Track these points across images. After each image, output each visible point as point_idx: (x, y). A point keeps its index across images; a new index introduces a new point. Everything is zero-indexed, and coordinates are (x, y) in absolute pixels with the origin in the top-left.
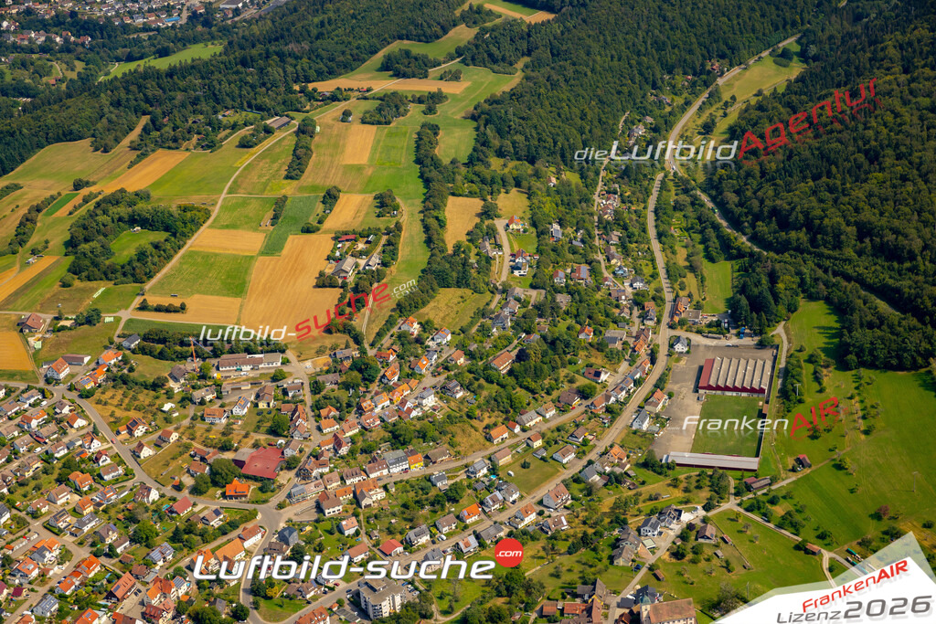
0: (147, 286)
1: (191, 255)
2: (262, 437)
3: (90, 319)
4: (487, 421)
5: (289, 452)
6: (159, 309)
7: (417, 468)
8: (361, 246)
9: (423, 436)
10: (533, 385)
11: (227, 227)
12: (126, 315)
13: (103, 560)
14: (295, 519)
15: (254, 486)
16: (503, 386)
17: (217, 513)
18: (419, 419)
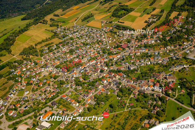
0: (120, 19)
1: (129, 15)
2: (126, 43)
3: (111, 22)
4: (161, 46)
5: (129, 45)
6: (120, 22)
7: (147, 51)
8: (155, 17)
9: (149, 47)
10: (171, 42)
11: (136, 12)
12: (116, 22)
13: (98, 54)
14: (126, 55)
15: (122, 49)
16: (166, 42)
17: (115, 51)
18: (150, 44)
